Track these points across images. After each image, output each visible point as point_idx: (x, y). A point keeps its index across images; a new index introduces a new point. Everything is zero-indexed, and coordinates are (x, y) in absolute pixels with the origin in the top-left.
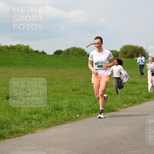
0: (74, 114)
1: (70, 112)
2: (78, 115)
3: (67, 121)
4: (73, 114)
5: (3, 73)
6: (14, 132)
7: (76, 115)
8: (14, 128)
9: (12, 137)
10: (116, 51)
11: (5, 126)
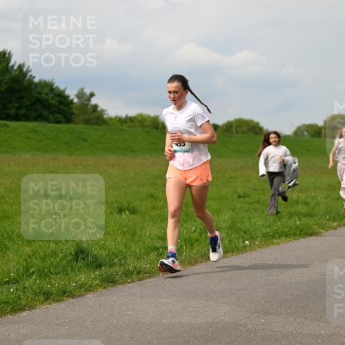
0: (241, 240)
1: (233, 236)
2: (247, 242)
3: (229, 252)
4: (238, 240)
5: (113, 166)
6: (132, 273)
7: (244, 242)
8: (131, 264)
9: (129, 281)
10: (316, 125)
11: (115, 260)
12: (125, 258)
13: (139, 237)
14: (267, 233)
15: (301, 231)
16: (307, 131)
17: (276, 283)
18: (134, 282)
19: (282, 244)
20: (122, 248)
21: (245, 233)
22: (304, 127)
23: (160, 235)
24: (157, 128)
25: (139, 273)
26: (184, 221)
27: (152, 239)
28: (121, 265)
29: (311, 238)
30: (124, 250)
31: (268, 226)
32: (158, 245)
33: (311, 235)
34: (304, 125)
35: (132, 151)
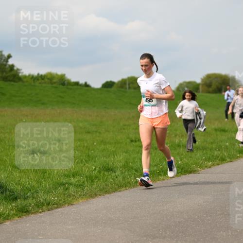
0: (133, 177)
3: (123, 187)
4: (130, 177)
5: (27, 116)
6: (43, 204)
7: (136, 178)
8: (42, 197)
9: (40, 211)
10: (195, 82)
11: (29, 194)
12: (37, 192)
13: (49, 174)
14: (154, 171)
15: (182, 170)
16: (187, 87)
17: (161, 212)
18: (44, 211)
19: (166, 180)
20: (34, 183)
21: (136, 171)
22: (185, 84)
23: (66, 173)
24: (63, 84)
25: (48, 204)
26: (86, 161)
27: (59, 176)
28: (33, 198)
29: (190, 175)
30: (36, 186)
31: (156, 165)
32: (64, 181)
33: (190, 172)
34: (185, 82)
35: (43, 104)
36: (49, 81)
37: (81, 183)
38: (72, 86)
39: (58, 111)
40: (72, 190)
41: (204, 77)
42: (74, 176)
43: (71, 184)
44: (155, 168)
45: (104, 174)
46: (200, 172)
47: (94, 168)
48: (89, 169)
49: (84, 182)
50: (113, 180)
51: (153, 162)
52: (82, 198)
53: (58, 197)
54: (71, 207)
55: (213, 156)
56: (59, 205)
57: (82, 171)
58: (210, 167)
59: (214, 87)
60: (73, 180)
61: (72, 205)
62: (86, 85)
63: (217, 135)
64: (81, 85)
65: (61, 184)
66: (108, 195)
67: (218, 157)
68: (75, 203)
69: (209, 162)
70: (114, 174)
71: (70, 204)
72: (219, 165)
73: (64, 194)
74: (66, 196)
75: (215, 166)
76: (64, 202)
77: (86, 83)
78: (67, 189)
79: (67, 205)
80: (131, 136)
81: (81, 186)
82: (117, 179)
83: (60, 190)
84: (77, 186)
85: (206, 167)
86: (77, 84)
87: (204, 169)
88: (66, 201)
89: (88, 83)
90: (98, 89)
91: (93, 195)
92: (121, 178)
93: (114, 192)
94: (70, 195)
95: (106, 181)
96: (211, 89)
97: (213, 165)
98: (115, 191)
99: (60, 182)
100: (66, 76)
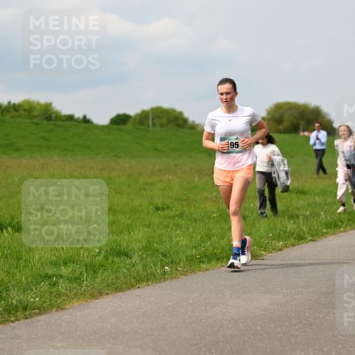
0: (159, 266)
1: (149, 259)
2: (166, 268)
3: (143, 281)
4: (155, 265)
6: (16, 309)
7: (163, 268)
8: (15, 297)
9: (12, 319)
12: (7, 289)
13: (26, 261)
14: (192, 256)
17: (204, 320)
18: (19, 320)
19: (211, 271)
20: (3, 276)
21: (164, 255)
23: (54, 258)
24: (49, 119)
25: (25, 309)
27: (42, 264)
28: (2, 298)
30: (6, 279)
31: (195, 247)
32: (51, 273)
36: (26, 113)
37: (77, 274)
38: (63, 121)
39: (41, 162)
40: (62, 286)
41: (271, 108)
42: (65, 264)
43: (61, 276)
44: (194, 251)
45: (113, 261)
46: (265, 257)
47: (97, 251)
48: (89, 253)
49: (81, 274)
50: (128, 270)
51: (191, 241)
52: (79, 298)
53: (41, 297)
54: (61, 313)
55: (285, 232)
56: (41, 310)
57: (79, 256)
58: (280, 250)
59: (286, 123)
60: (64, 271)
61: (63, 309)
62: (86, 120)
63: (291, 199)
64: (77, 120)
65: (45, 277)
66: (119, 294)
67: (293, 234)
68: (67, 307)
69: (279, 241)
70: (128, 261)
71: (60, 308)
72: (294, 245)
73: (50, 293)
74: (53, 295)
75: (288, 247)
76: (50, 305)
77: (85, 117)
78: (55, 284)
79: (54, 310)
80: (156, 200)
81: (76, 279)
82: (133, 269)
83: (44, 286)
84: (70, 280)
85: (274, 249)
86: (70, 118)
87: (271, 253)
88: (53, 303)
89: (88, 117)
90: (103, 127)
91: (96, 294)
92: (139, 267)
93: (130, 289)
94: (59, 295)
95: (117, 271)
96: (281, 127)
97: (286, 246)
98: (131, 287)
99: (43, 273)
100: (53, 105)
